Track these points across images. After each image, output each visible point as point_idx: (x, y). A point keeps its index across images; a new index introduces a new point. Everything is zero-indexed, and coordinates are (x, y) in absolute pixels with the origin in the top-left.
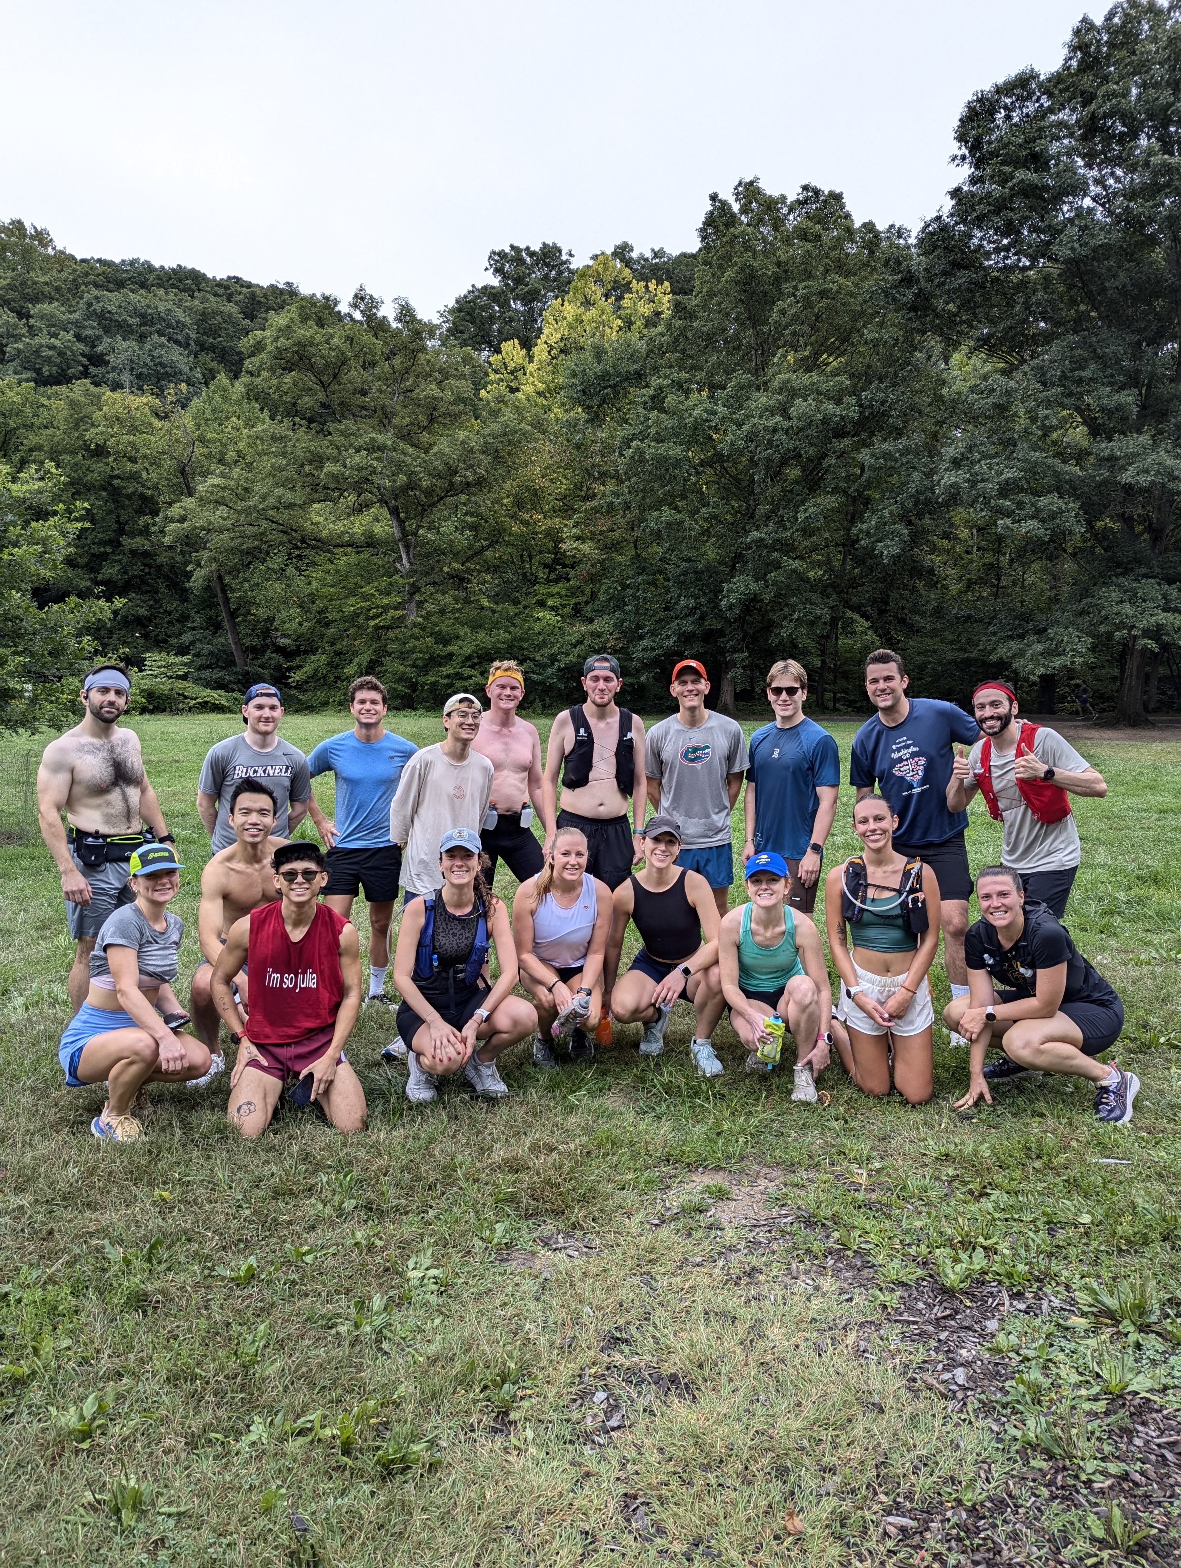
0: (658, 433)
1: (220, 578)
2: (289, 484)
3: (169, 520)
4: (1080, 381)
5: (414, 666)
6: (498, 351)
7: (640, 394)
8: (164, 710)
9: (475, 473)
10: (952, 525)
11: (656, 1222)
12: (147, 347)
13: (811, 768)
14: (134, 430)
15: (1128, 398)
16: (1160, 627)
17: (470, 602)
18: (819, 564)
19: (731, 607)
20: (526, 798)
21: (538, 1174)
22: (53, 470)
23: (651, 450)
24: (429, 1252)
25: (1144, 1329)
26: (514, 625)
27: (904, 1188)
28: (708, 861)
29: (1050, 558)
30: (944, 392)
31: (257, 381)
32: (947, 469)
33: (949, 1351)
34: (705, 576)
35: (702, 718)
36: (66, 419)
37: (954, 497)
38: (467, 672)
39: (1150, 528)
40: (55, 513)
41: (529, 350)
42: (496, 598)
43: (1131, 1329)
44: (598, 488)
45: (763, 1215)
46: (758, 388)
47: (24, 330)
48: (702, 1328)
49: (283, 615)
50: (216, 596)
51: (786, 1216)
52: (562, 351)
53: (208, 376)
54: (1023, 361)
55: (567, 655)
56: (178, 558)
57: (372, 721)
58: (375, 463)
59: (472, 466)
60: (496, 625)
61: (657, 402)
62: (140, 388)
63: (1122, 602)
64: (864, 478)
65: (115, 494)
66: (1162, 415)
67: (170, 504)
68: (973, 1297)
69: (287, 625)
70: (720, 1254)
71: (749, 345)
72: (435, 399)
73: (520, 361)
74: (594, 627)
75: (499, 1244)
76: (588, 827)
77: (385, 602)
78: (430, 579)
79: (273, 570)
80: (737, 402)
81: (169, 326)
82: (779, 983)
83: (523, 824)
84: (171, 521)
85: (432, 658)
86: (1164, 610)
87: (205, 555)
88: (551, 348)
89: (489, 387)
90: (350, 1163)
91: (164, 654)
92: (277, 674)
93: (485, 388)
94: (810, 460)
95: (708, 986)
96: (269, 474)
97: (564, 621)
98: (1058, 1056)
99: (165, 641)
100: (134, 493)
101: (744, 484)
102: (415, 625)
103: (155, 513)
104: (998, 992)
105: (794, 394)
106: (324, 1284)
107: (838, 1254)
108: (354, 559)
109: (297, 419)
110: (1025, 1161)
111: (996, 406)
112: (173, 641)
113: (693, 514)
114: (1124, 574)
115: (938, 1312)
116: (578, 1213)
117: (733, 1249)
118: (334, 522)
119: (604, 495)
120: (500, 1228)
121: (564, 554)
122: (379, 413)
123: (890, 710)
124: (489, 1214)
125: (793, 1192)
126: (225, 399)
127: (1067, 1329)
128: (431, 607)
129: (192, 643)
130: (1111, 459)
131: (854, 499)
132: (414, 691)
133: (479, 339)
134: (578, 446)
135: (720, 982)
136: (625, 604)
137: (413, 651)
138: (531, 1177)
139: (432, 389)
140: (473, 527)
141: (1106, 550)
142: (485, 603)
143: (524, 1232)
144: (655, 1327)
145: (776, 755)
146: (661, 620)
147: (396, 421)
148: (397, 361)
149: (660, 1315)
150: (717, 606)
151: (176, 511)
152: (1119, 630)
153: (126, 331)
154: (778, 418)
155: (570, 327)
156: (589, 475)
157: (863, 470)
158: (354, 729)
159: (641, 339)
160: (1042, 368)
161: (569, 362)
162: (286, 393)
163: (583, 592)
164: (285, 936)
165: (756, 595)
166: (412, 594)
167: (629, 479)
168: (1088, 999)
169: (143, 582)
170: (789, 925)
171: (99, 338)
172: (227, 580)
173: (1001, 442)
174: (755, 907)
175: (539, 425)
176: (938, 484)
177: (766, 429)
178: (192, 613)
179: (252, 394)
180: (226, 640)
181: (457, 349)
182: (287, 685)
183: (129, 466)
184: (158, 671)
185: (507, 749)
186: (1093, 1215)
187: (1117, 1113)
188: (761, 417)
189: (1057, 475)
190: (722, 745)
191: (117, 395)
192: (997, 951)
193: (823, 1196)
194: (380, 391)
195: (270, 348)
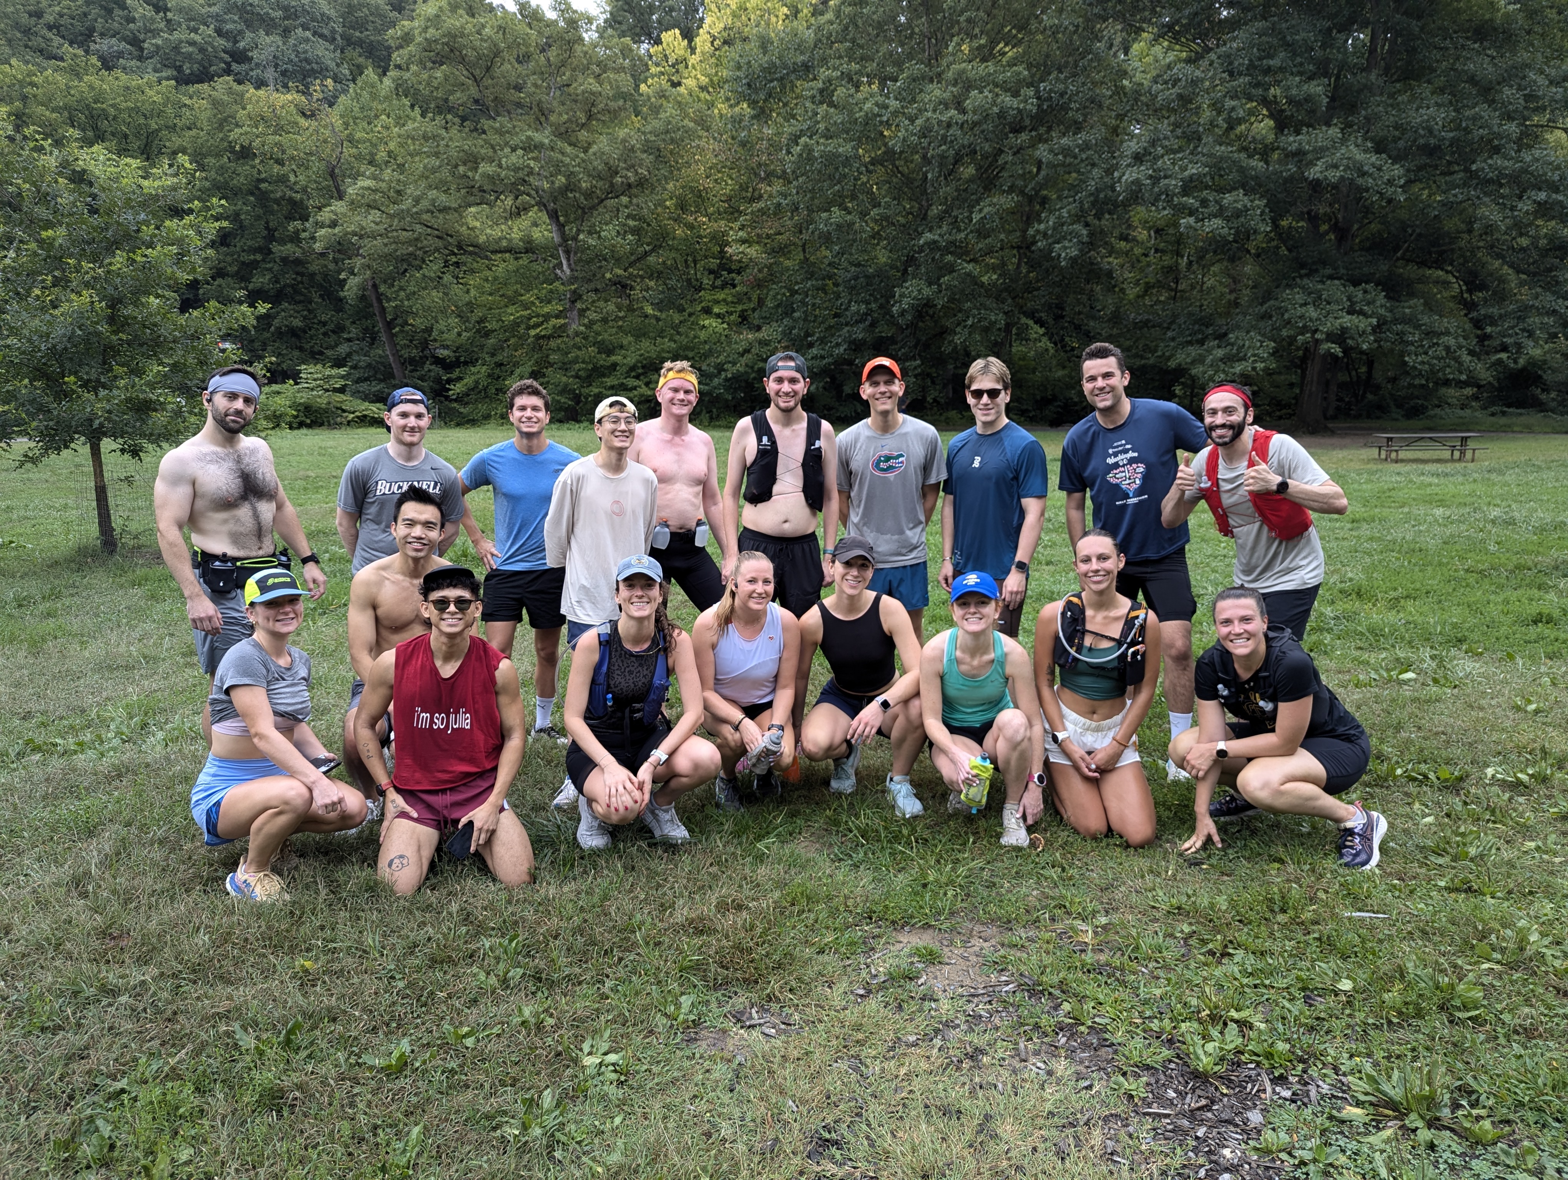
0: (827, 129)
1: (375, 286)
2: (443, 186)
3: (320, 225)
4: (1268, 71)
5: (577, 376)
6: (658, 42)
7: (807, 88)
8: (321, 425)
9: (637, 173)
10: (1130, 226)
11: (862, 992)
12: (292, 41)
13: (1016, 478)
14: (279, 129)
15: (1317, 89)
16: (1344, 330)
17: (634, 310)
18: (994, 268)
19: (903, 313)
20: (701, 515)
21: (727, 937)
22: (187, 165)
23: (821, 146)
24: (607, 1034)
25: (1433, 1123)
26: (678, 333)
27: (1137, 948)
28: (901, 581)
29: (1232, 260)
30: (1125, 82)
31: (407, 75)
32: (1128, 166)
33: (1210, 1152)
34: (877, 280)
35: (896, 421)
36: (209, 120)
37: (1135, 195)
38: (631, 382)
39: (1335, 228)
40: (191, 211)
41: (690, 41)
42: (659, 306)
43: (1420, 1124)
44: (763, 187)
45: (981, 982)
46: (931, 81)
47: (162, 25)
48: (924, 1126)
49: (442, 325)
50: (371, 305)
51: (1007, 983)
52: (725, 42)
53: (356, 72)
54: (1209, 50)
55: (734, 364)
56: (332, 266)
57: (534, 430)
58: (532, 163)
59: (633, 166)
60: (661, 334)
61: (825, 95)
62: (285, 86)
63: (1305, 304)
64: (1040, 176)
65: (263, 198)
66: (1352, 108)
67: (320, 209)
68: (1229, 1083)
69: (445, 336)
70: (937, 1031)
71: (922, 33)
72: (592, 93)
73: (682, 52)
74: (762, 335)
75: (687, 1021)
76: (771, 548)
77: (546, 310)
78: (592, 286)
79: (430, 279)
80: (909, 96)
81: (313, 20)
82: (988, 716)
83: (698, 543)
84: (322, 227)
85: (595, 369)
86: (1349, 313)
87: (358, 262)
88: (714, 38)
89: (650, 81)
90: (516, 923)
91: (319, 366)
92: (437, 387)
93: (645, 82)
94: (985, 157)
95: (908, 719)
96: (423, 176)
97: (731, 329)
98: (1300, 797)
99: (321, 353)
100: (283, 198)
101: (916, 184)
102: (577, 334)
103: (305, 218)
104: (1229, 725)
105: (969, 85)
106: (486, 1072)
107: (1070, 1029)
108: (512, 265)
109: (449, 117)
110: (1268, 915)
111: (1180, 97)
112: (329, 353)
113: (863, 214)
114: (1308, 275)
115: (1191, 1102)
116: (774, 984)
117: (949, 1024)
118: (491, 227)
119: (771, 196)
120: (686, 1001)
121: (730, 259)
122: (535, 109)
123: (1108, 411)
124: (675, 986)
125: (1014, 954)
126: (374, 96)
127: (1343, 1122)
128: (593, 315)
129: (349, 355)
130: (1299, 154)
131: (1030, 199)
132: (578, 403)
133: (638, 30)
134: (743, 144)
135: (921, 715)
136: (794, 311)
137: (575, 361)
138: (718, 940)
139: (590, 83)
140: (636, 231)
141: (1290, 250)
142: (649, 310)
143: (714, 1005)
144: (869, 1125)
145: (976, 464)
146: (831, 327)
147: (553, 118)
148: (552, 53)
149: (874, 1110)
150: (889, 312)
151: (325, 215)
152: (1303, 334)
153: (270, 26)
154: (953, 112)
155: (734, 15)
156: (755, 174)
157: (1039, 169)
158: (514, 439)
159: (808, 28)
160: (1229, 56)
161: (732, 53)
162: (437, 89)
163: (750, 299)
164: (435, 672)
165: (928, 300)
166: (573, 302)
167: (797, 178)
168: (1331, 734)
169: (296, 292)
170: (999, 652)
171: (241, 32)
172: (382, 288)
173: (1184, 135)
174: (961, 633)
175: (703, 122)
176: (1119, 181)
177: (940, 123)
178: (348, 323)
179: (401, 89)
180: (383, 351)
181: (616, 40)
182: (447, 398)
183: (276, 169)
184: (314, 383)
185: (680, 460)
186: (1354, 980)
187: (1363, 857)
188: (934, 111)
189: (1242, 170)
190: (918, 452)
191: (261, 92)
192: (1233, 681)
193: (1047, 960)
194: (535, 85)
195: (419, 39)
